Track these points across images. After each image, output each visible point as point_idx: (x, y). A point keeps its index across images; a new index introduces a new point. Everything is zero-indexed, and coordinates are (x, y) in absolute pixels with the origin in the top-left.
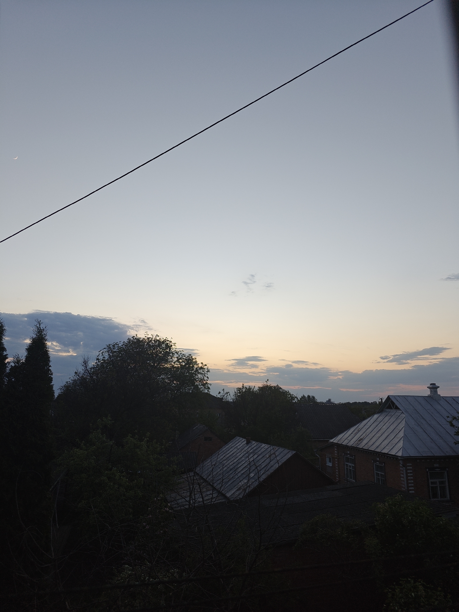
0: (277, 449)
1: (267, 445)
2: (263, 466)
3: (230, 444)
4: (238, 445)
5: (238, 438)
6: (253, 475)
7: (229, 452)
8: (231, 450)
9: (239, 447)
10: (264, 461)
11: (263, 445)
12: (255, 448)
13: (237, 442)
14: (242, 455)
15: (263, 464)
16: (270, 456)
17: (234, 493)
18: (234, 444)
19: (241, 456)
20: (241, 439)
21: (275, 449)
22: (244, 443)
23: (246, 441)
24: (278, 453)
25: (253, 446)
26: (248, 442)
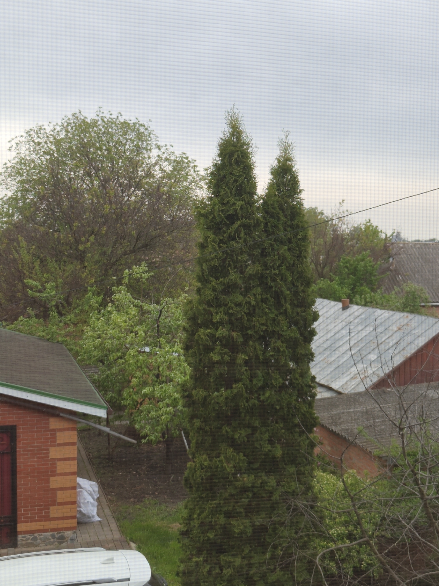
1: (387, 311)
2: (391, 344)
6: (376, 357)
10: (392, 336)
11: (379, 312)
12: (363, 316)
14: (340, 326)
15: (390, 339)
16: (399, 329)
17: (346, 383)
19: (337, 329)
21: (407, 317)
22: (336, 308)
23: (340, 305)
24: (414, 324)
25: (356, 314)
26: (345, 308)
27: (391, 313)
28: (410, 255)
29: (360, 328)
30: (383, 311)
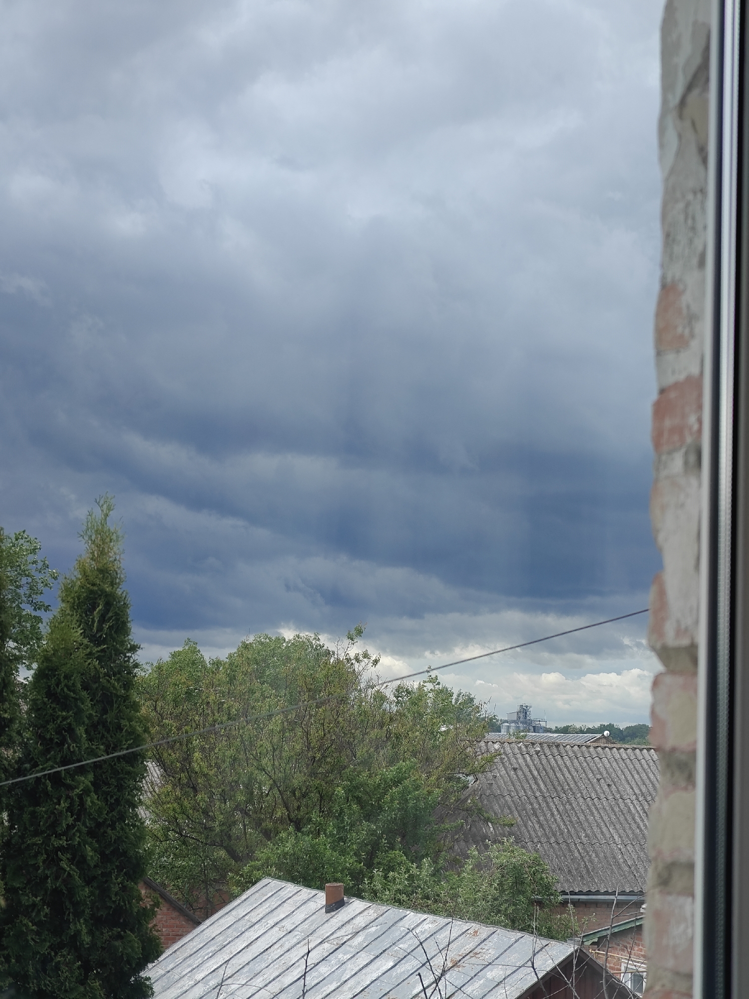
0: (484, 936)
1: (431, 917)
3: (241, 912)
4: (281, 914)
5: (275, 884)
7: (240, 944)
8: (252, 935)
9: (288, 925)
11: (412, 917)
12: (374, 929)
13: (273, 903)
16: (456, 964)
18: (262, 911)
20: (291, 888)
21: (476, 932)
22: (313, 906)
23: (321, 898)
24: (490, 951)
25: (360, 921)
26: (334, 905)
27: (441, 921)
28: (515, 769)
29: (363, 959)
30: (425, 916)
